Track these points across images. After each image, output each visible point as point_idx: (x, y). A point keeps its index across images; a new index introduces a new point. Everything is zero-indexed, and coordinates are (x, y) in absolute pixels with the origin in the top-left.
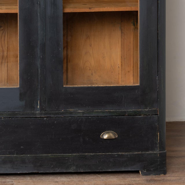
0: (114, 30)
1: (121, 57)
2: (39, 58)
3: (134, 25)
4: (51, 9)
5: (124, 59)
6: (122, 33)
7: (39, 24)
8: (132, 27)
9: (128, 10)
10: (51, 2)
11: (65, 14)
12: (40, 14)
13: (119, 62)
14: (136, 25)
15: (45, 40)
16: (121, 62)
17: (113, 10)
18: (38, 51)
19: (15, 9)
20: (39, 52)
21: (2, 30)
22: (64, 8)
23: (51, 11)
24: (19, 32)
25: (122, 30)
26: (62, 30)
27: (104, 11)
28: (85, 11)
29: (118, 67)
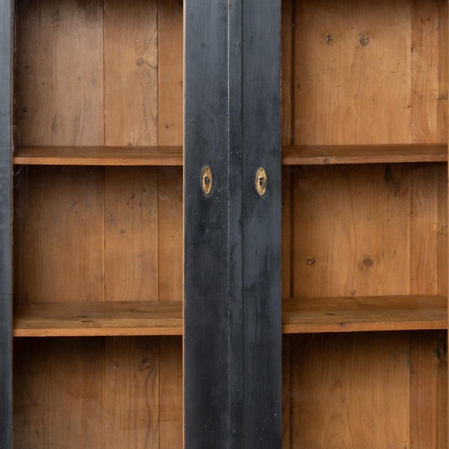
0: (394, 368)
1: (411, 426)
2: (229, 433)
3: (439, 356)
4: (256, 327)
5: (418, 429)
6: (412, 372)
7: (230, 359)
8: (435, 360)
9: (424, 328)
10: (257, 313)
11: (287, 338)
12: (231, 337)
13: (406, 437)
14: (442, 355)
15: (243, 395)
16: (411, 436)
17: (393, 329)
18: (227, 419)
19: (176, 327)
20: (229, 422)
21: (148, 367)
22: (284, 323)
23: (256, 331)
24: (185, 377)
25: (411, 367)
26: (281, 372)
27: (374, 330)
28: (330, 331)
29: (403, 447)
